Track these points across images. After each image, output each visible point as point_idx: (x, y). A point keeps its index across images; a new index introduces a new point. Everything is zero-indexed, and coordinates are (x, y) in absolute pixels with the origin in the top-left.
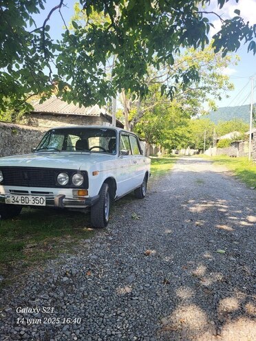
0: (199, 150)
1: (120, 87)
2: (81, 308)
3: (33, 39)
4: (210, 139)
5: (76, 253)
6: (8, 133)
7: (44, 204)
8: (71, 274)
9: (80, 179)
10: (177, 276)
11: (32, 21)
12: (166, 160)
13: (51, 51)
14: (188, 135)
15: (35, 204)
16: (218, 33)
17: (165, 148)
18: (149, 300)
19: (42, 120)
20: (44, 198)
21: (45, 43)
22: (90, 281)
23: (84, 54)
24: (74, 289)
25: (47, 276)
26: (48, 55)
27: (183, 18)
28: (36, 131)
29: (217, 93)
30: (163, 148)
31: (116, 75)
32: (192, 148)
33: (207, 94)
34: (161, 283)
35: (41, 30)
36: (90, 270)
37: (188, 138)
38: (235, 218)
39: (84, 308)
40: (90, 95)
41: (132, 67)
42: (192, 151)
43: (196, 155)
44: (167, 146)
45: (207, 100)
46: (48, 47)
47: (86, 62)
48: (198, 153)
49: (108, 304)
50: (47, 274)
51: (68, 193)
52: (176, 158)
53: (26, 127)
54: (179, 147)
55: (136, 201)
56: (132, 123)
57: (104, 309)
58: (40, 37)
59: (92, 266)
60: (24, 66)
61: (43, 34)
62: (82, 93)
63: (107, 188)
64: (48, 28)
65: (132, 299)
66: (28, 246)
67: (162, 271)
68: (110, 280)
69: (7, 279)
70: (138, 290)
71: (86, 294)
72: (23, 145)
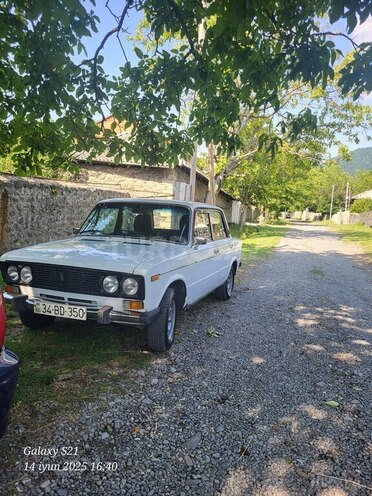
0: (323, 214)
1: (200, 137)
2: (122, 486)
3: (81, 74)
4: (341, 198)
5: (124, 393)
6: (47, 193)
7: (84, 318)
8: (113, 428)
9: (133, 286)
10: (261, 443)
11: (81, 46)
12: (270, 229)
13: (104, 90)
14: (306, 192)
15: (73, 317)
16: (349, 66)
17: (271, 210)
18: (217, 481)
19: (94, 172)
20: (84, 309)
21: (97, 81)
22: (137, 441)
23: (149, 94)
24: (115, 453)
25: (80, 430)
26: (100, 95)
27: (296, 42)
28: (84, 190)
29: (353, 133)
30: (267, 210)
31: (195, 119)
32: (313, 209)
33: (336, 134)
34: (237, 453)
35: (93, 62)
36: (139, 422)
37: (306, 197)
38: (364, 343)
39: (126, 487)
40: (157, 149)
41: (219, 109)
42: (312, 215)
43: (318, 222)
44: (273, 207)
45: (336, 143)
46: (100, 86)
47: (152, 106)
48: (321, 219)
49: (157, 484)
50: (81, 425)
51: (117, 304)
52: (288, 226)
53: (70, 185)
54: (292, 208)
55: (217, 304)
56: (221, 177)
57: (153, 491)
58: (90, 72)
59: (144, 416)
60: (67, 112)
61: (94, 68)
62: (146, 145)
63: (172, 294)
64: (101, 59)
65: (192, 478)
66: (61, 377)
67: (240, 433)
68: (166, 442)
69: (29, 431)
70: (203, 462)
71: (130, 464)
72: (66, 210)
